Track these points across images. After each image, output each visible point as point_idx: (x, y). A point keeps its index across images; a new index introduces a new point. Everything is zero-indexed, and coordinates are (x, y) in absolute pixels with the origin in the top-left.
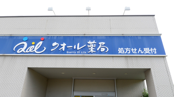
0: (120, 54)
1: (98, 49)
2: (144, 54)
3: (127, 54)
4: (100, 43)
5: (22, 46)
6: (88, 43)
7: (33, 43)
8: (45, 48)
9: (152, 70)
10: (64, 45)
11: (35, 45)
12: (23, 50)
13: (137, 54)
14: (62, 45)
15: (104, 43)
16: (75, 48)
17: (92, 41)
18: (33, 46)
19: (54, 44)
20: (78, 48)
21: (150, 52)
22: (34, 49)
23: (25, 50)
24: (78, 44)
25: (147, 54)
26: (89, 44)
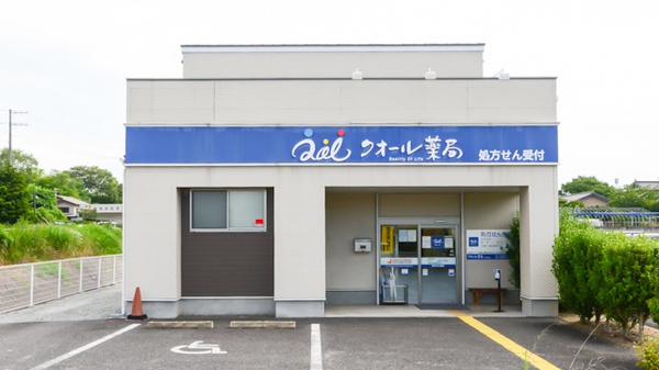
0: (482, 161)
1: (444, 153)
2: (521, 161)
3: (493, 161)
4: (447, 141)
5: (306, 148)
6: (427, 140)
7: (326, 142)
8: (350, 152)
9: (530, 189)
10: (383, 145)
11: (330, 145)
12: (310, 154)
13: (511, 161)
14: (378, 145)
15: (454, 141)
16: (403, 150)
17: (433, 137)
18: (327, 148)
19: (365, 143)
20: (409, 152)
21: (533, 157)
22: (329, 154)
23: (315, 155)
24: (409, 144)
25: (528, 161)
26: (428, 144)
